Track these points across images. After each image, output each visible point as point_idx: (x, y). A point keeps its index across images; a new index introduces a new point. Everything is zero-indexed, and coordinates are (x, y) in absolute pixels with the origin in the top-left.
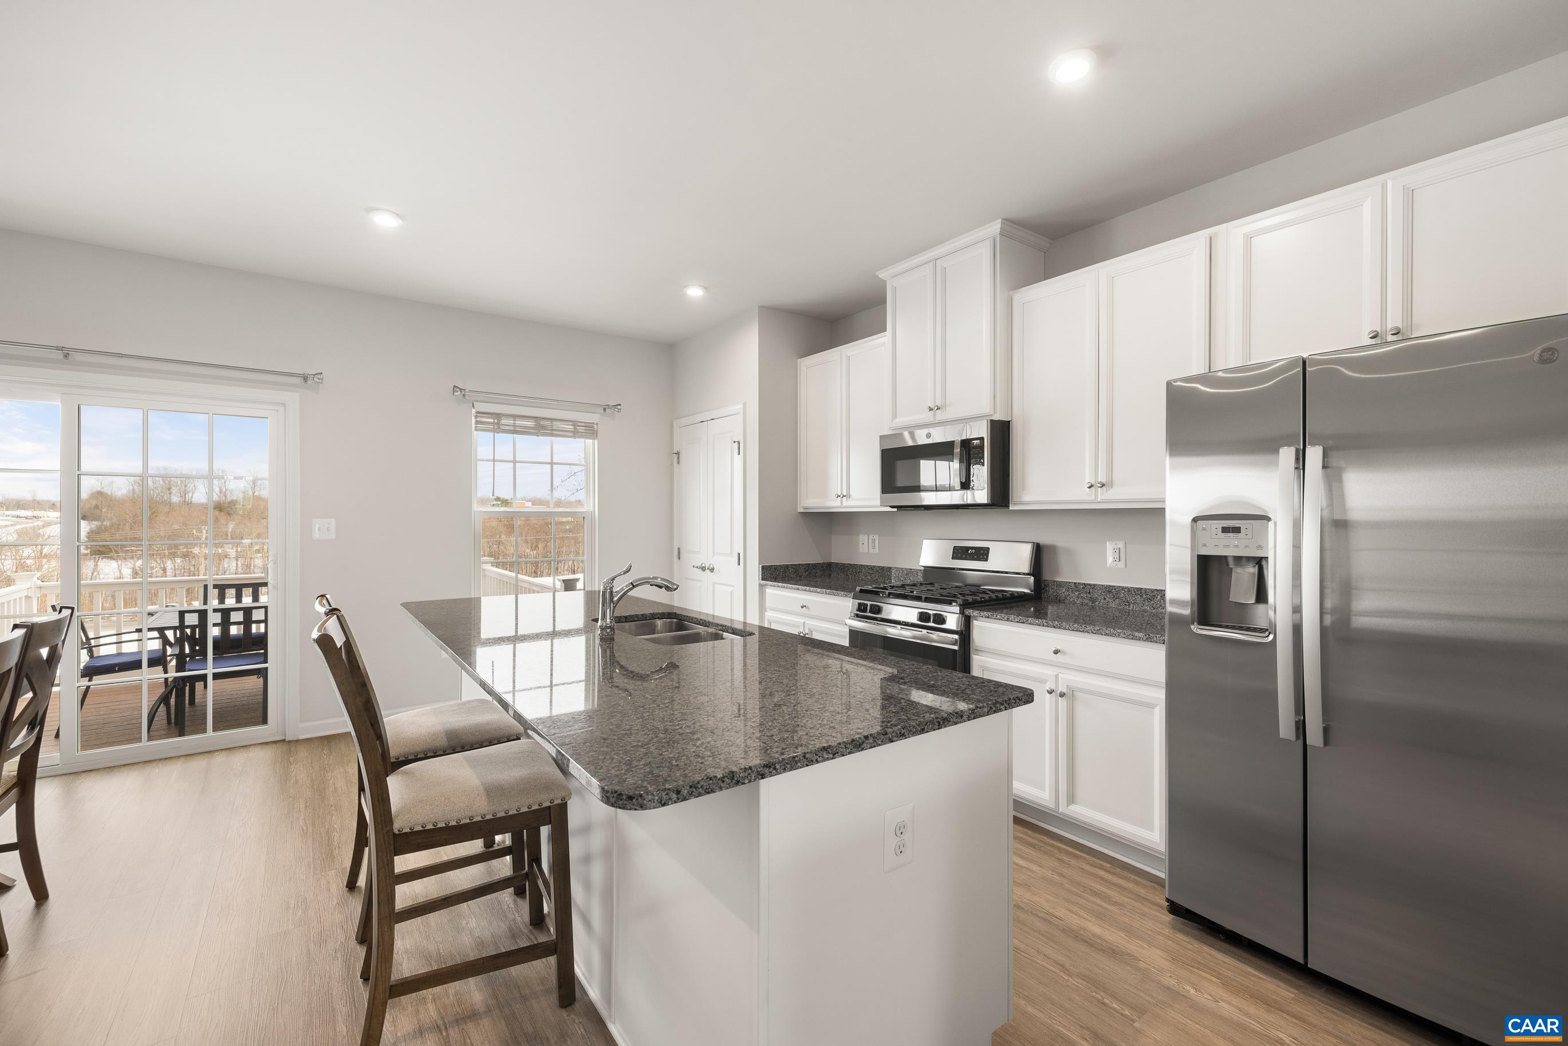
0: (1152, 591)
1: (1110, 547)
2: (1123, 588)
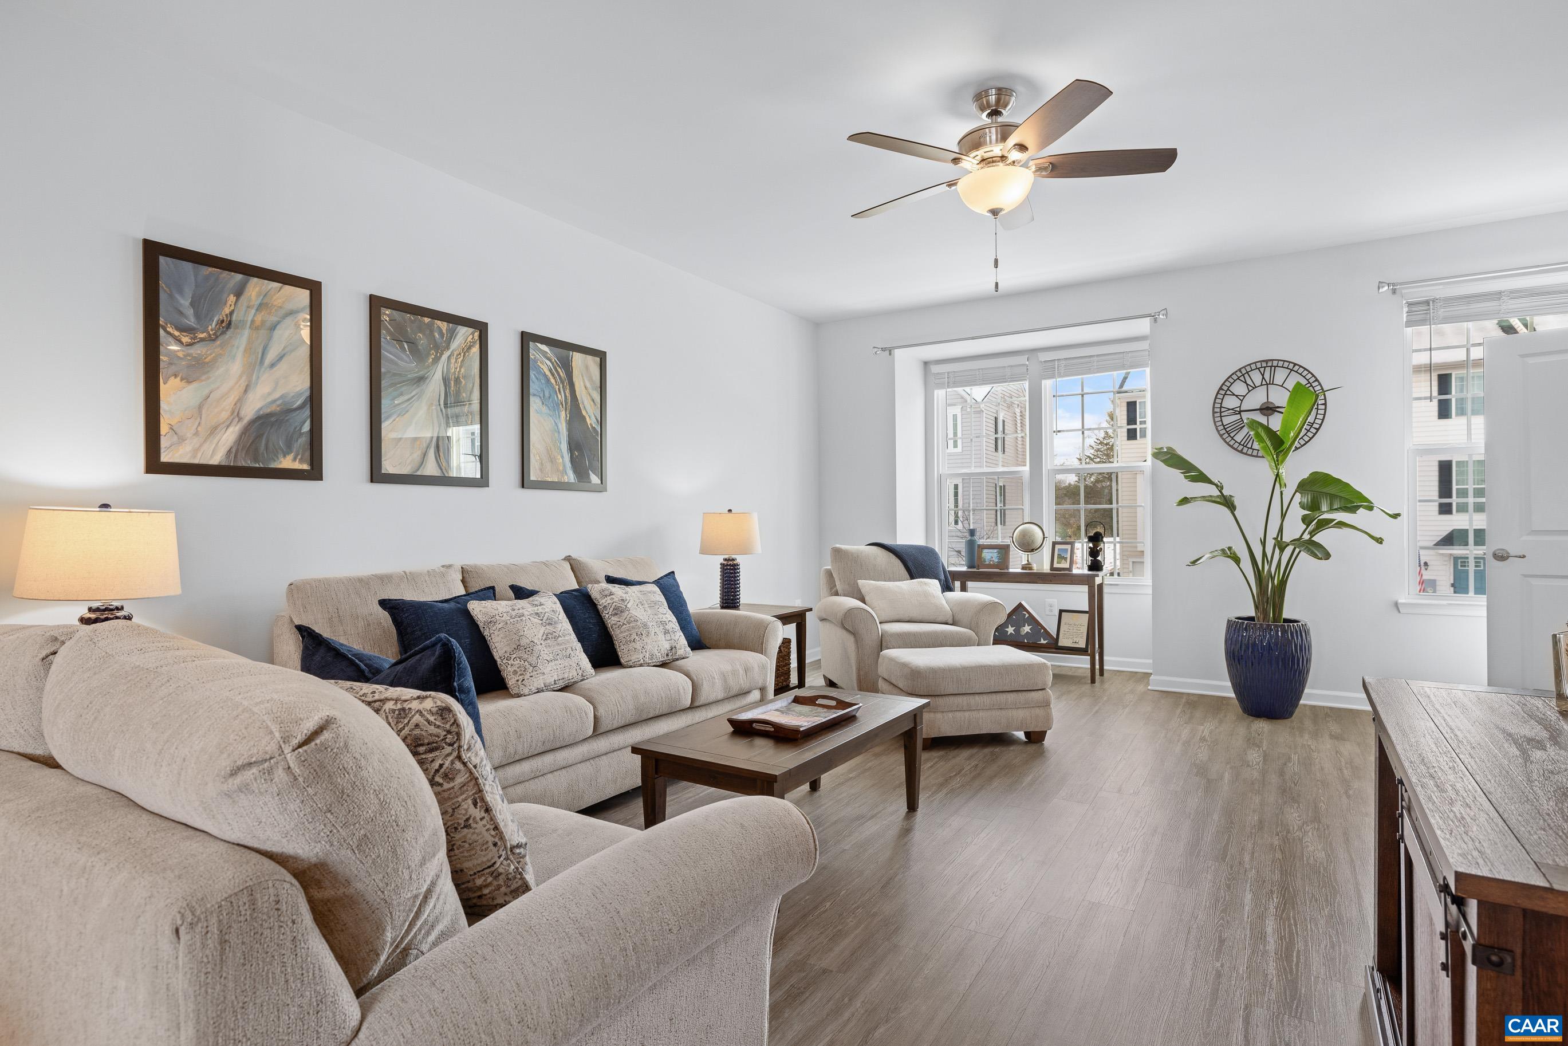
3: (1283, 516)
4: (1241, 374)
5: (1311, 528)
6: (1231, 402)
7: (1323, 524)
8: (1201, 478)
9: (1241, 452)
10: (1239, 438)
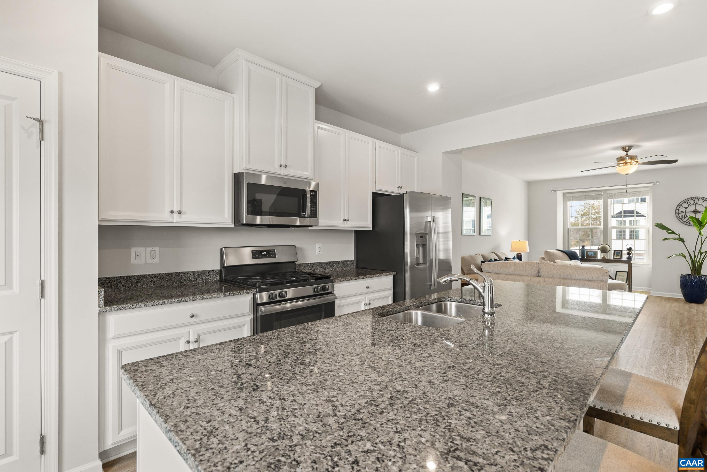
0: (333, 262)
1: (317, 246)
2: (324, 263)
3: (702, 245)
4: (687, 201)
6: (682, 209)
8: (673, 233)
9: (686, 224)
10: (683, 220)
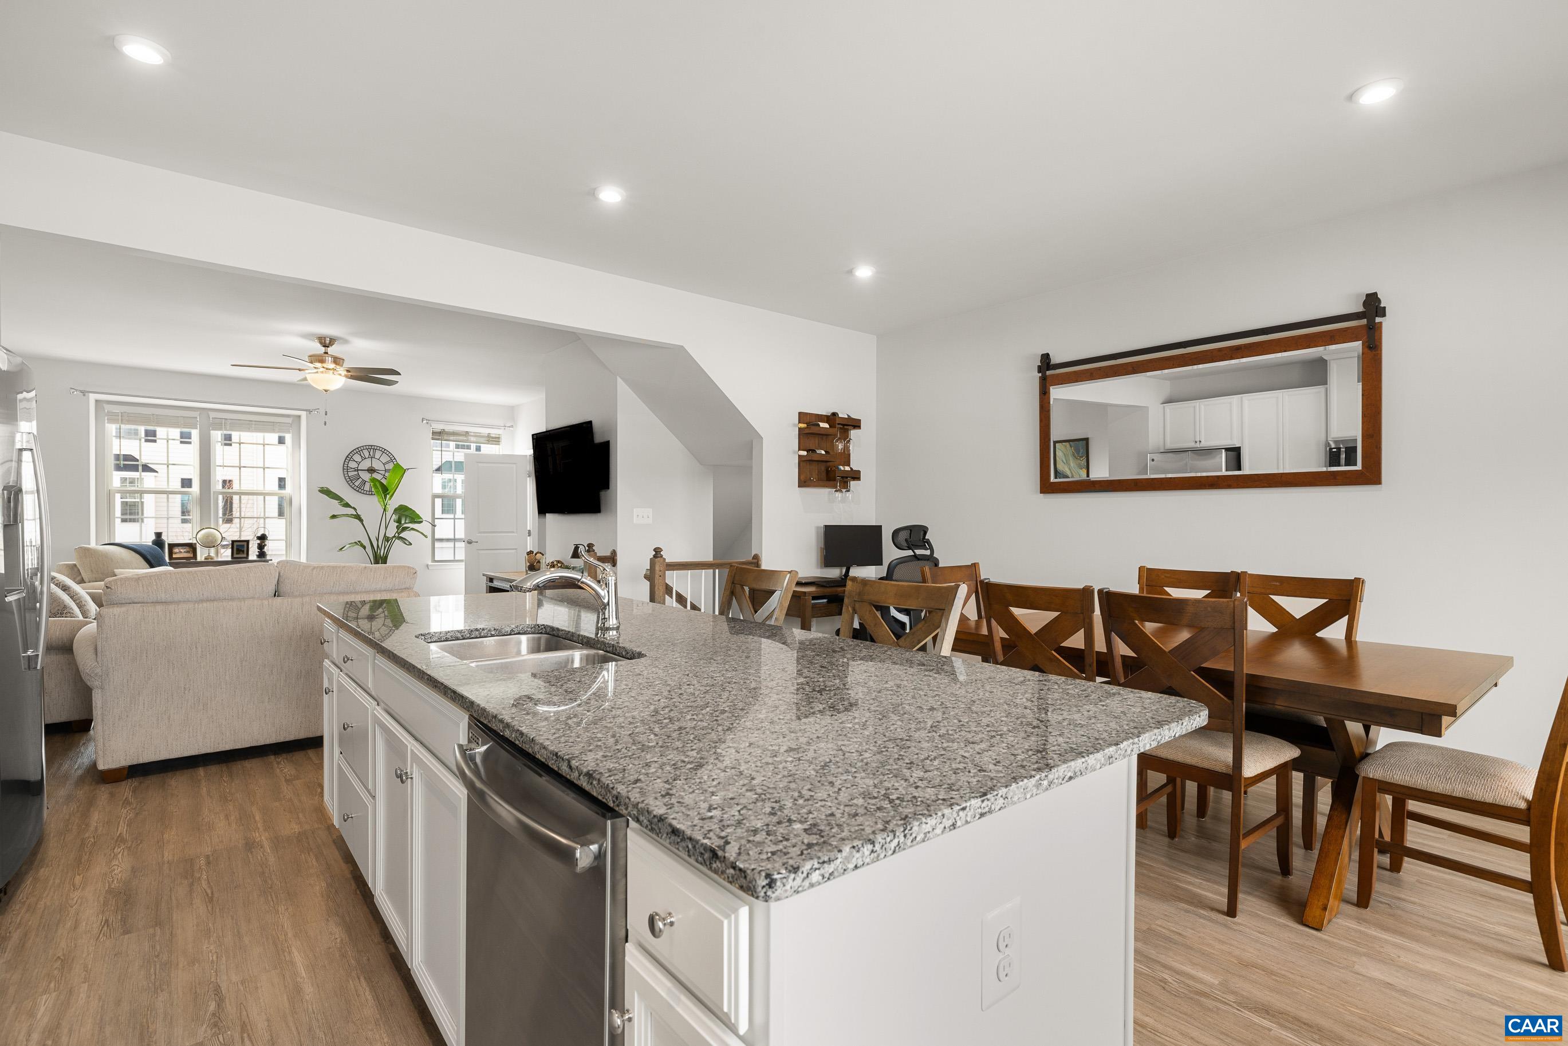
3: (386, 528)
4: (358, 450)
5: (399, 531)
6: (353, 465)
7: (405, 529)
8: (347, 505)
9: (358, 491)
10: (357, 484)
